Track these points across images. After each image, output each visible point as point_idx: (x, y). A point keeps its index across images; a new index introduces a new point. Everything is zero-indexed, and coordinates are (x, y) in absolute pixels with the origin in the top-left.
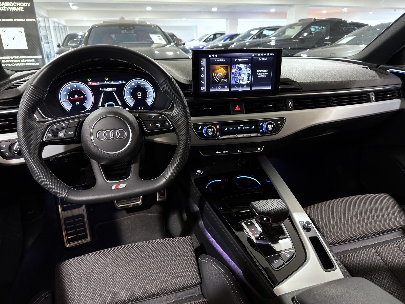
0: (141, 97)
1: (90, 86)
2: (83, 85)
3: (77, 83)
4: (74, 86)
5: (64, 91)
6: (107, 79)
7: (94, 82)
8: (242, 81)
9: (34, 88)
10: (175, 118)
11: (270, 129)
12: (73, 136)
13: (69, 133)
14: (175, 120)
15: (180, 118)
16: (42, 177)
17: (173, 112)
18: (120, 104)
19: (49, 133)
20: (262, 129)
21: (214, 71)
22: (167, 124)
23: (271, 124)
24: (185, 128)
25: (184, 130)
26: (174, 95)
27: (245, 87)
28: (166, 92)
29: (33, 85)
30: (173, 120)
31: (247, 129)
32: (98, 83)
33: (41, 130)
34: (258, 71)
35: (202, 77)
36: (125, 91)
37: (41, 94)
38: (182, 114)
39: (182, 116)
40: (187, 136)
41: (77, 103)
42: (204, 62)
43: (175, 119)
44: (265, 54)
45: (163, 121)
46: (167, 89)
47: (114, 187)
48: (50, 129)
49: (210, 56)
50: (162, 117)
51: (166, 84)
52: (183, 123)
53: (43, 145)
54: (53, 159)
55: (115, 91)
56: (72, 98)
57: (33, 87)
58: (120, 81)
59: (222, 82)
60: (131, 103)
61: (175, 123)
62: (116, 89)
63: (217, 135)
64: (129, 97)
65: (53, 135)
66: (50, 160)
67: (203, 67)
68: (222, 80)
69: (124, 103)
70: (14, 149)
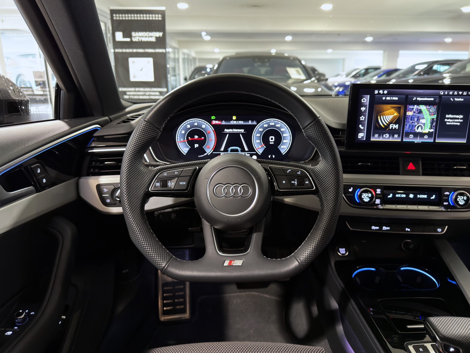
0: (273, 143)
1: (213, 125)
2: (205, 123)
3: (198, 121)
4: (195, 124)
5: (182, 130)
6: (234, 118)
7: (219, 121)
8: (422, 128)
9: (147, 124)
10: (319, 175)
11: (462, 203)
12: (185, 188)
13: (181, 183)
14: (319, 178)
15: (327, 175)
16: (140, 238)
17: (318, 167)
18: (246, 149)
19: (157, 182)
20: (447, 201)
21: (380, 113)
22: (307, 182)
23: (462, 194)
24: (334, 190)
25: (332, 194)
26: (323, 144)
27: (426, 137)
28: (310, 138)
29: (146, 120)
30: (316, 177)
31: (424, 198)
32: (224, 123)
33: (148, 176)
34: (447, 116)
35: (361, 120)
36: (255, 134)
37: (154, 132)
38: (331, 170)
39: (330, 174)
40: (335, 203)
41: (195, 145)
42: (366, 100)
43: (319, 177)
44: (460, 93)
45: (302, 178)
46: (313, 135)
47: (226, 263)
48: (159, 176)
49: (376, 92)
50: (302, 172)
51: (312, 128)
52: (332, 183)
53: (148, 195)
54: (158, 214)
55: (242, 134)
56: (191, 139)
57: (146, 122)
58: (250, 121)
59: (390, 128)
60: (259, 149)
61: (320, 183)
62: (244, 131)
63: (376, 203)
64: (259, 142)
65: (161, 184)
66: (154, 214)
67: (365, 106)
68: (391, 125)
69: (251, 148)
70: (117, 195)
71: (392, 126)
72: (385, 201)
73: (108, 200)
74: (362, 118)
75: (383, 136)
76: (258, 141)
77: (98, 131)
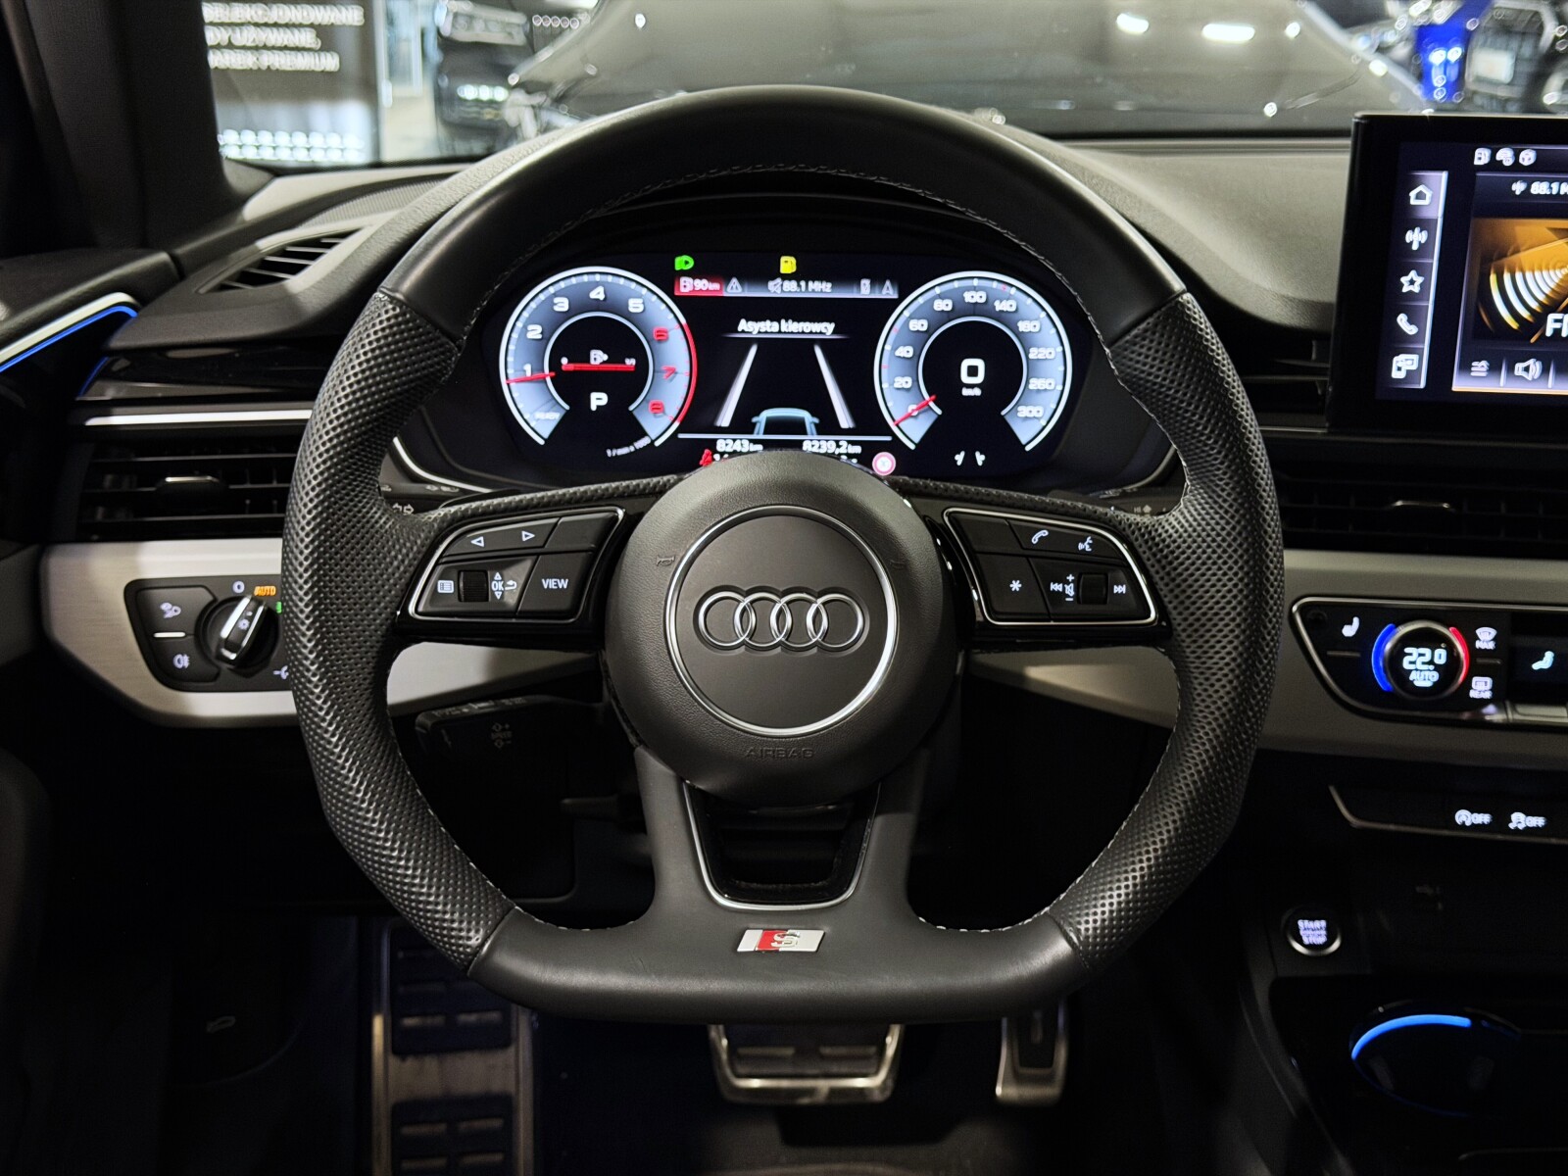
0: (977, 392)
1: (682, 302)
2: (644, 291)
3: (610, 279)
4: (593, 295)
5: (530, 321)
6: (788, 264)
7: (711, 279)
9: (403, 314)
10: (1177, 558)
12: (565, 604)
13: (549, 583)
14: (1175, 569)
15: (1209, 558)
16: (374, 821)
17: (1172, 519)
18: (845, 420)
19: (442, 577)
21: (1497, 256)
22: (1120, 589)
24: (1238, 625)
25: (1231, 642)
26: (1194, 415)
28: (1138, 386)
29: (399, 296)
30: (1164, 568)
32: (735, 289)
33: (404, 551)
35: (1405, 289)
36: (888, 347)
37: (435, 352)
38: (1229, 534)
39: (1225, 551)
40: (1241, 684)
41: (594, 396)
42: (1430, 194)
43: (1175, 563)
45: (1100, 568)
46: (1150, 374)
47: (750, 942)
48: (451, 551)
49: (1482, 156)
50: (1099, 542)
51: (1146, 342)
52: (1229, 596)
53: (405, 633)
54: (434, 725)
55: (825, 344)
56: (572, 367)
57: (401, 308)
58: (866, 283)
59: (1549, 333)
60: (910, 420)
61: (1177, 591)
62: (834, 332)
63: (1473, 694)
64: (909, 385)
65: (461, 585)
66: (414, 724)
67: (1425, 225)
68: (1551, 317)
69: (869, 416)
70: (225, 633)
71: (1556, 321)
72: (1515, 686)
73: (179, 656)
74: (1410, 282)
75: (1511, 369)
76: (906, 382)
77: (126, 326)
